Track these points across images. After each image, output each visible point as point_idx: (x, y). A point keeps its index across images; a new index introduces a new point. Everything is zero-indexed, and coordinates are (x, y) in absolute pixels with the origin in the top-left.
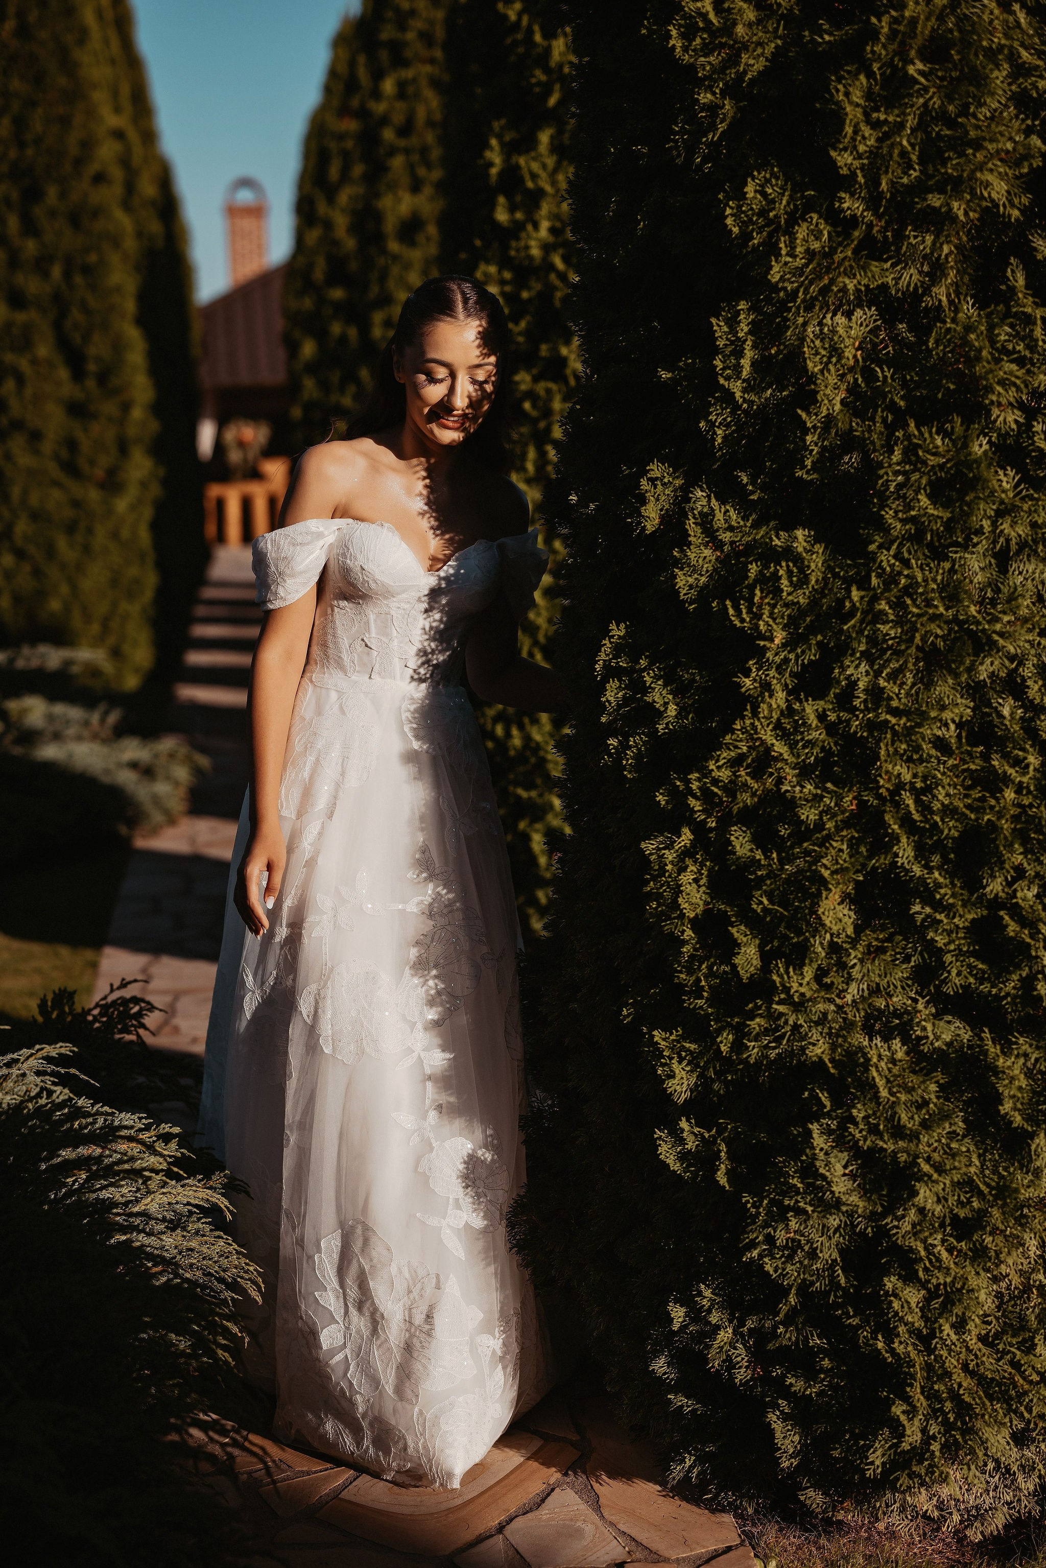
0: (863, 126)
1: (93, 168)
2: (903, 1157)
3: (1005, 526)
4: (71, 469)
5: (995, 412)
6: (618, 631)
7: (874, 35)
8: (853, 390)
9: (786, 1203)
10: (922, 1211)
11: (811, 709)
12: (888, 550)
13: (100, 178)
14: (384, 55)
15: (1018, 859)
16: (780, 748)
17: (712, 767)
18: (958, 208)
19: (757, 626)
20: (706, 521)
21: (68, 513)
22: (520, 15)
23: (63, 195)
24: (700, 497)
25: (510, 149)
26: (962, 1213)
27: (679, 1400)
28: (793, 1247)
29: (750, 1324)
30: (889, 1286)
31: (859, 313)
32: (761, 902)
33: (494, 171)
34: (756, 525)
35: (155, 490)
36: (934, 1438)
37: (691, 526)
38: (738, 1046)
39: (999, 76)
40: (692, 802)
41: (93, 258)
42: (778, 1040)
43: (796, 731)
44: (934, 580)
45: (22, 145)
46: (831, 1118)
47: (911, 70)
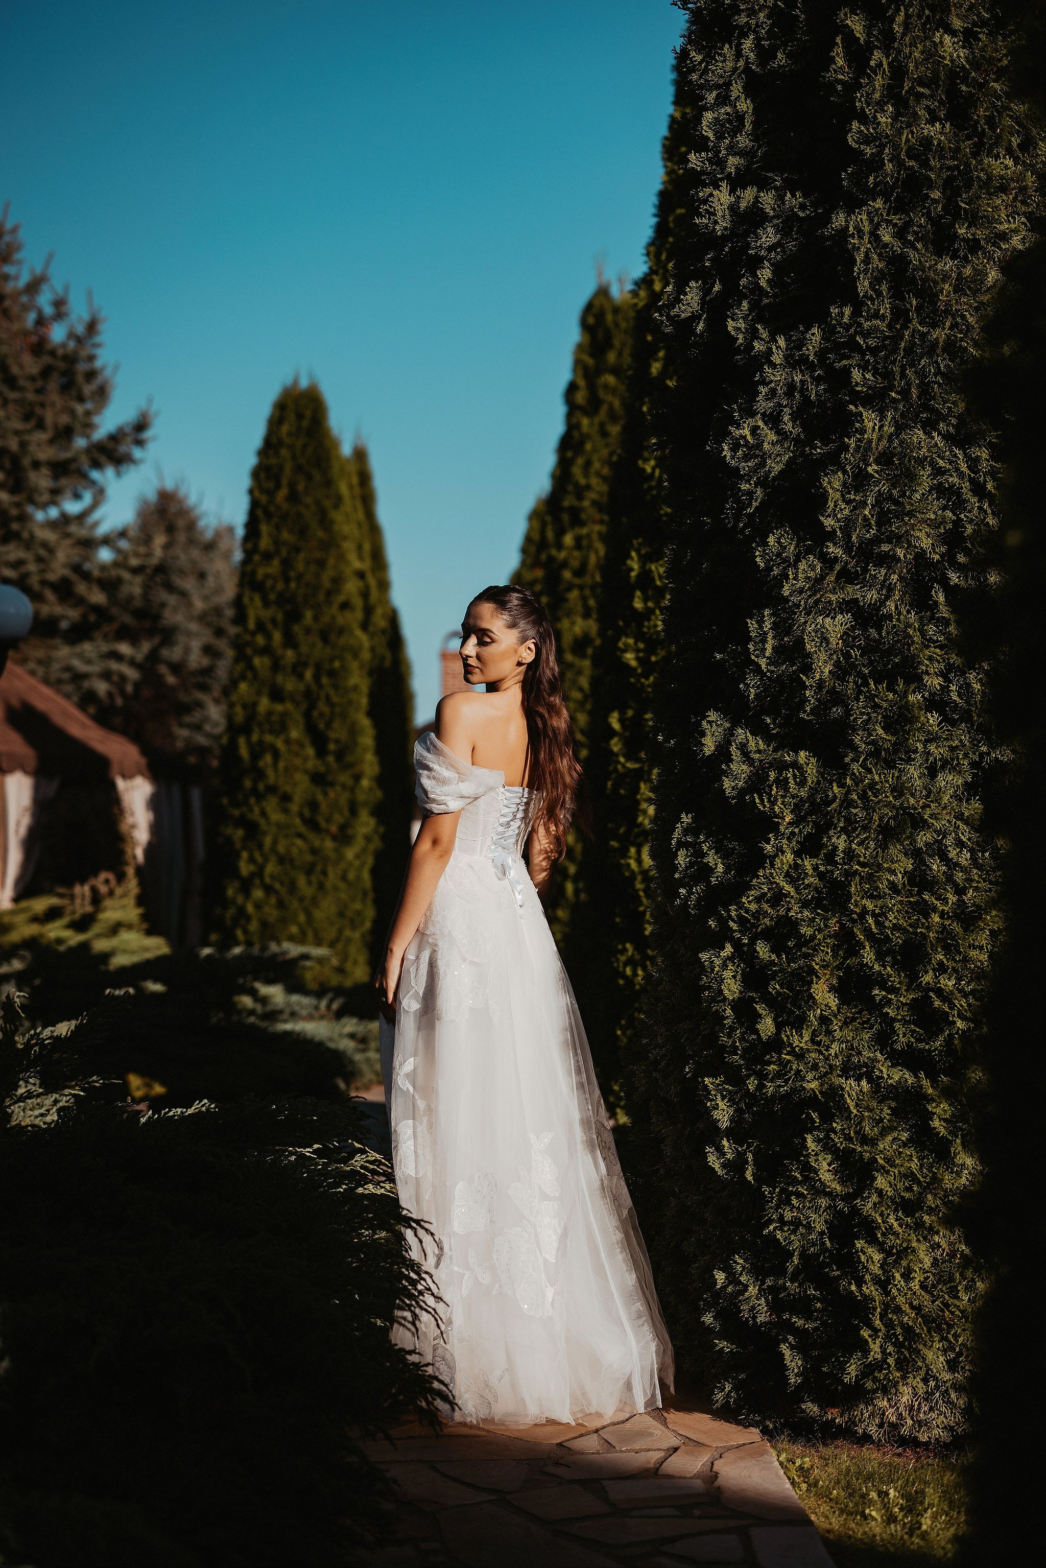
0: (840, 502)
1: (341, 598)
2: (867, 1155)
3: (932, 748)
4: (312, 824)
5: (926, 678)
6: (686, 819)
7: (846, 448)
8: (837, 664)
9: (791, 1189)
10: (880, 1193)
11: (808, 864)
12: (858, 762)
13: (345, 606)
14: (565, 517)
15: (940, 957)
16: (788, 888)
17: (744, 900)
18: (900, 553)
19: (773, 809)
20: (743, 747)
21: (308, 858)
22: (654, 469)
23: (316, 618)
24: (741, 734)
25: (644, 560)
26: (907, 1195)
27: (722, 1344)
28: (796, 1224)
29: (769, 1282)
30: (858, 1245)
31: (840, 617)
32: (775, 987)
33: (633, 574)
34: (775, 750)
35: (376, 843)
36: (890, 1354)
37: (733, 749)
38: (761, 1086)
39: (925, 473)
40: (731, 924)
41: (337, 664)
42: (786, 1081)
43: (798, 879)
44: (887, 781)
45: (287, 580)
46: (819, 1130)
47: (870, 469)
